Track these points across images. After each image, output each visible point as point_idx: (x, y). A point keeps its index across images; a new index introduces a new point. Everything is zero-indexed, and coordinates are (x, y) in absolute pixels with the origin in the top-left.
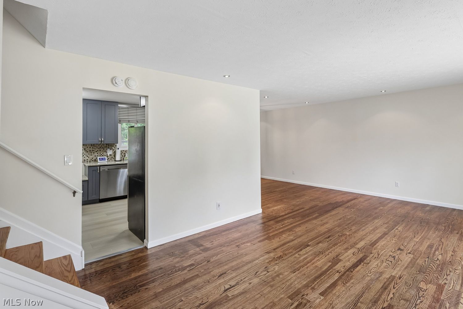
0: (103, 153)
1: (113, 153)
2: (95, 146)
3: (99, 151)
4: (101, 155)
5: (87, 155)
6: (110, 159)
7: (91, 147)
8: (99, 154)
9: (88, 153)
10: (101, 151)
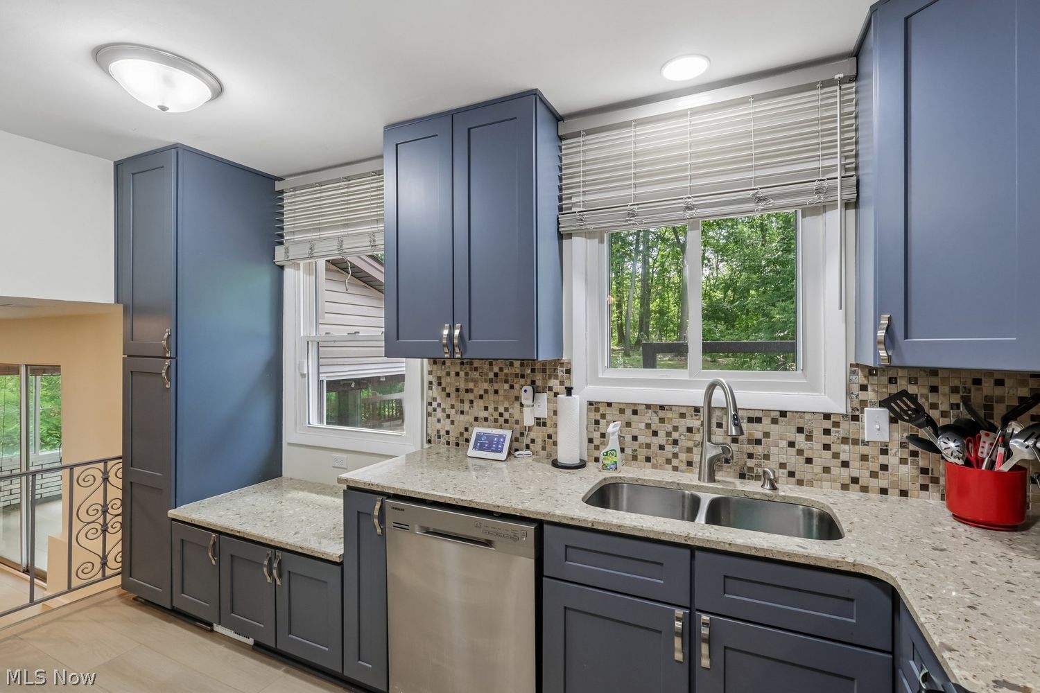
1: (554, 412)
2: (476, 369)
3: (491, 395)
4: (501, 415)
5: (449, 411)
6: (539, 442)
7: (462, 374)
8: (491, 409)
9: (449, 398)
10: (501, 398)
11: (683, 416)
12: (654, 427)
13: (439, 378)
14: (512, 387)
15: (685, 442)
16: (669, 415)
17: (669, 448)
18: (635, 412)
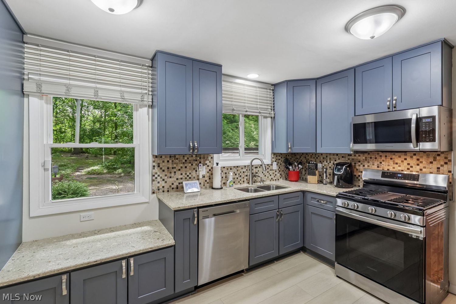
0: (190, 174)
1: (208, 172)
2: (177, 159)
3: (184, 169)
4: (188, 176)
5: (163, 178)
6: (202, 184)
7: (170, 161)
8: (184, 174)
9: (164, 172)
10: (188, 169)
11: (242, 168)
12: (236, 173)
13: (159, 164)
14: (192, 165)
15: (243, 176)
16: (239, 169)
17: (239, 178)
18: (231, 169)
